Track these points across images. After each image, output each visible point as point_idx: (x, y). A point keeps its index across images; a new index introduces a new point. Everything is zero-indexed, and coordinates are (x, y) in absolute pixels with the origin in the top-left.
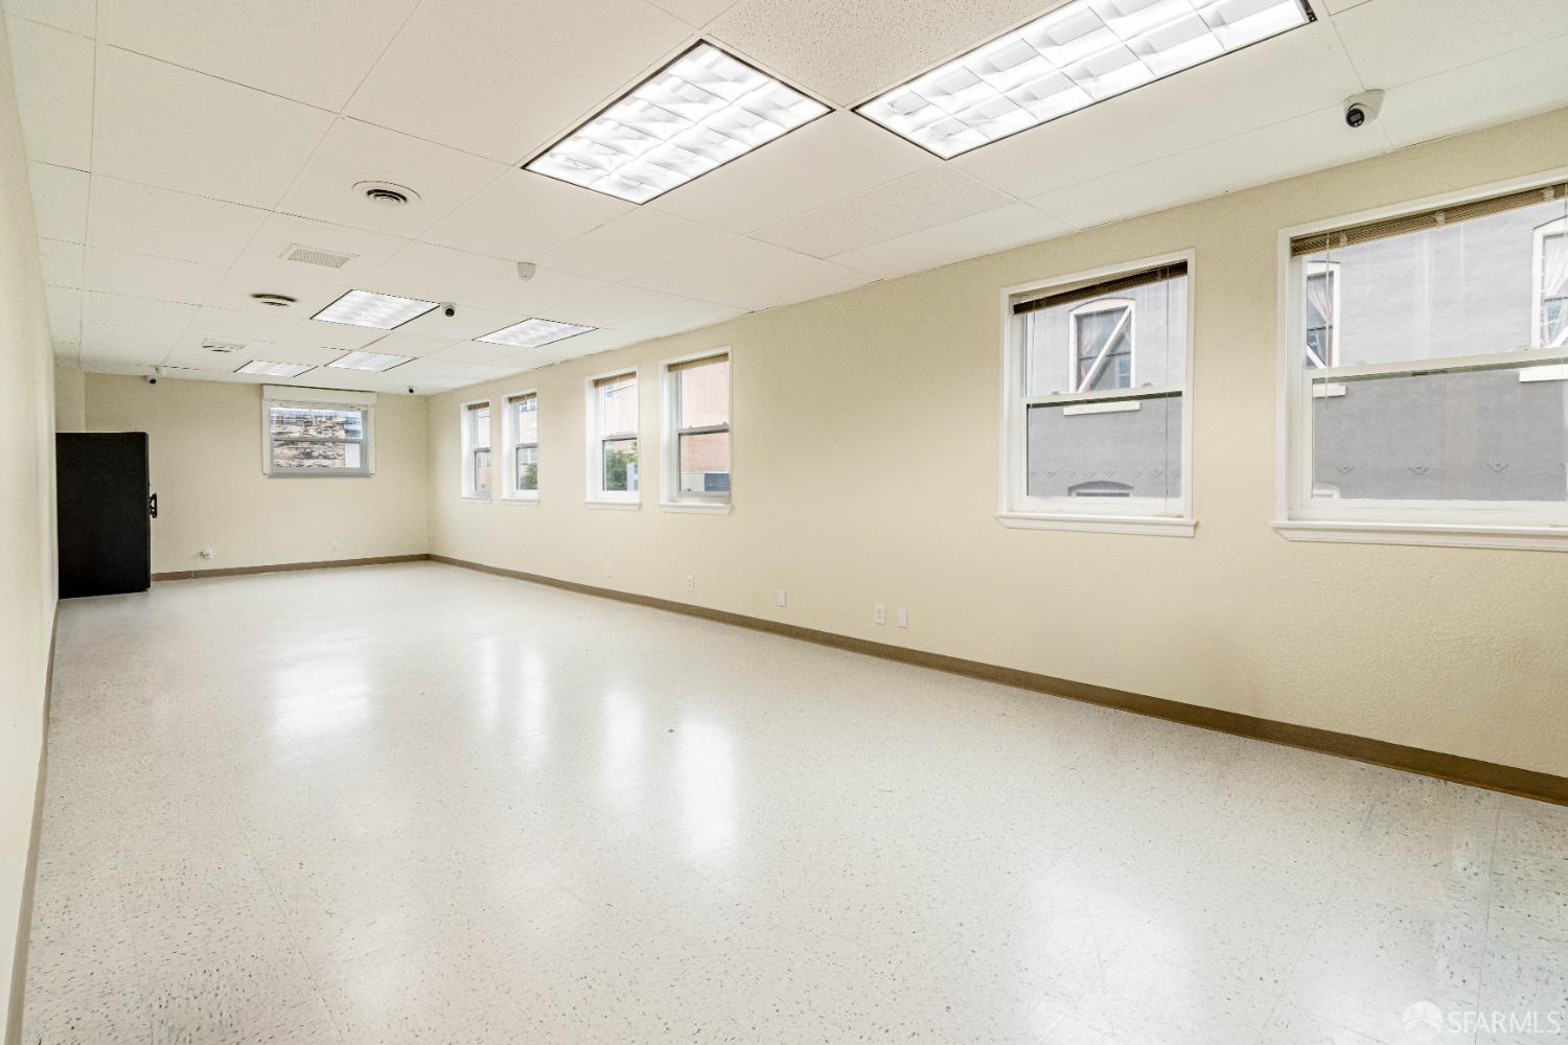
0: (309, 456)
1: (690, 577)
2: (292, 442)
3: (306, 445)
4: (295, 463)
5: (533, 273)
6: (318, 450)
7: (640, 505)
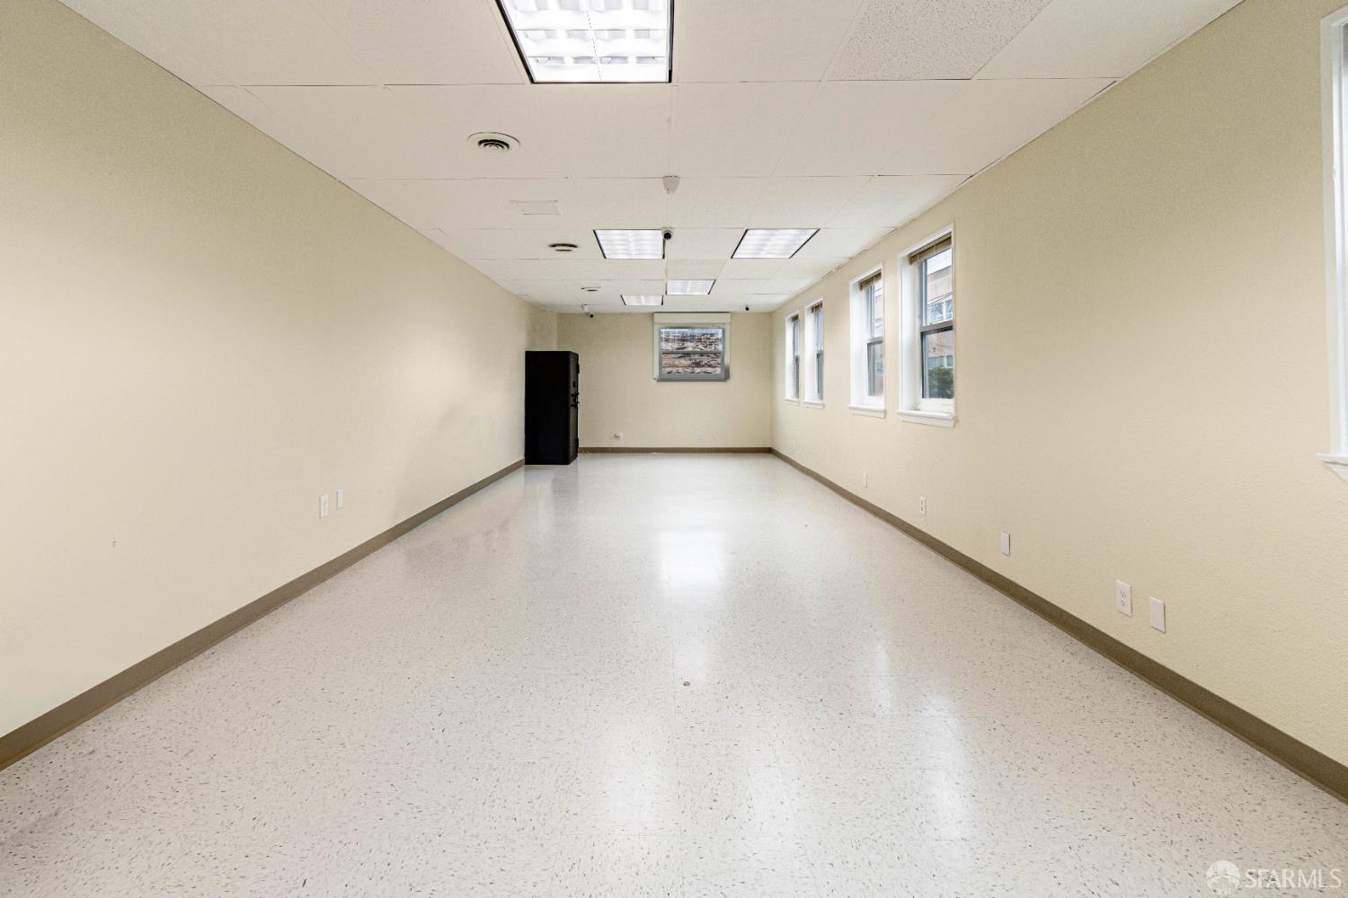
0: (698, 364)
1: (922, 499)
2: (688, 354)
3: (696, 357)
4: (689, 370)
5: (677, 184)
6: (705, 360)
7: (885, 412)
